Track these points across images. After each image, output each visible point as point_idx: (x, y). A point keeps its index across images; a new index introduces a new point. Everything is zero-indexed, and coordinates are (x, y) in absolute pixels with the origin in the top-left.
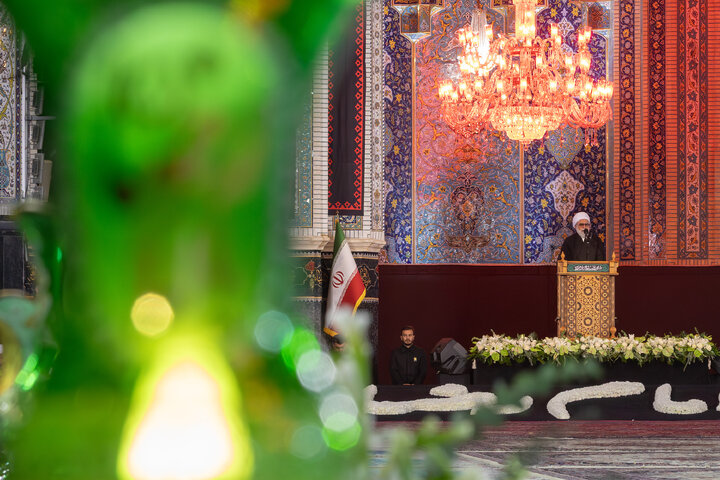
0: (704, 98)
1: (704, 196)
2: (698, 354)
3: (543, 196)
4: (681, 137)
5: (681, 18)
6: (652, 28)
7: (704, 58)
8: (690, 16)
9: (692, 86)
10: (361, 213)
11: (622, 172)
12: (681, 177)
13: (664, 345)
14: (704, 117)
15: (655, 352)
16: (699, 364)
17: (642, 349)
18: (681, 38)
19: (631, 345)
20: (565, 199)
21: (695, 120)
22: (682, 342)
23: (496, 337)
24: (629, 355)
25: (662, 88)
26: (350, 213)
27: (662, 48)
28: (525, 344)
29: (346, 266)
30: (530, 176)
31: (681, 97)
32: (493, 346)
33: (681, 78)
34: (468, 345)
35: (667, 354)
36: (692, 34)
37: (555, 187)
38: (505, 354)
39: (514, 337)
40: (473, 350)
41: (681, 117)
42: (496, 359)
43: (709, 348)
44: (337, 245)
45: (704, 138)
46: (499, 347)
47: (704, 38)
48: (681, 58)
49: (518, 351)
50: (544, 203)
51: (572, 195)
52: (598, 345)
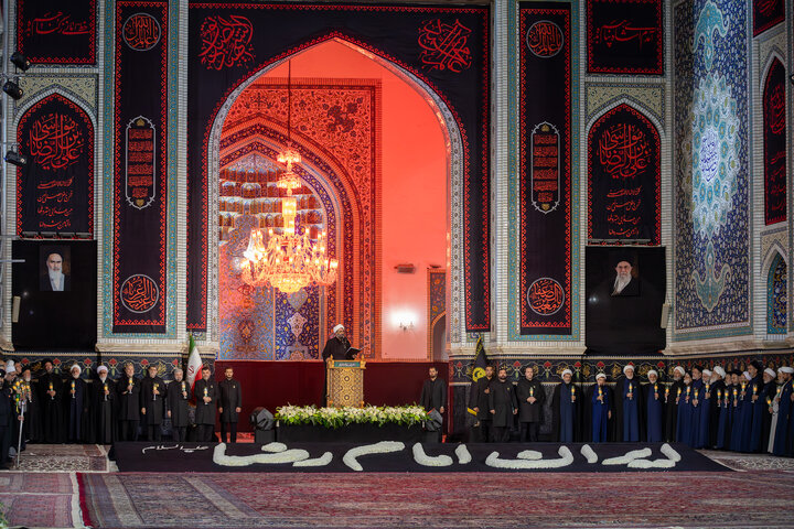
0: (373, 274)
1: (373, 325)
2: (417, 418)
3: (285, 325)
4: (361, 294)
5: (362, 232)
6: (346, 237)
7: (373, 253)
8: (366, 231)
9: (367, 267)
10: (205, 331)
11: (329, 313)
12: (362, 315)
13: (396, 413)
14: (373, 284)
15: (391, 417)
16: (418, 424)
17: (382, 415)
18: (361, 242)
19: (375, 413)
20: (297, 327)
21: (369, 285)
22: (407, 411)
23: (291, 407)
24: (374, 419)
25: (351, 269)
26: (198, 330)
27: (351, 247)
28: (309, 412)
29: (196, 362)
30: (279, 315)
31: (361, 273)
32: (290, 413)
33: (361, 263)
34: (274, 412)
35: (398, 418)
36: (367, 240)
37: (292, 321)
38: (297, 418)
39: (302, 407)
40: (277, 415)
41: (361, 284)
42: (292, 421)
43: (424, 414)
44: (191, 349)
45: (373, 295)
46: (294, 413)
47: (373, 242)
48: (361, 253)
49: (305, 416)
50: (286, 329)
51: (301, 326)
52: (355, 413)
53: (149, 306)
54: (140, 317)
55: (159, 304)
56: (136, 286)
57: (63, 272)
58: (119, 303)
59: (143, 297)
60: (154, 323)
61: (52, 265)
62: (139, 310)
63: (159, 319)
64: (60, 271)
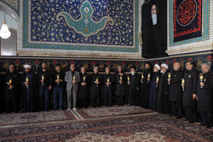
53: (191, 19)
54: (187, 28)
55: (198, 15)
56: (184, 8)
57: (156, 14)
58: (177, 22)
59: (188, 14)
60: (195, 30)
61: (153, 11)
62: (186, 24)
63: (197, 26)
64: (155, 14)
